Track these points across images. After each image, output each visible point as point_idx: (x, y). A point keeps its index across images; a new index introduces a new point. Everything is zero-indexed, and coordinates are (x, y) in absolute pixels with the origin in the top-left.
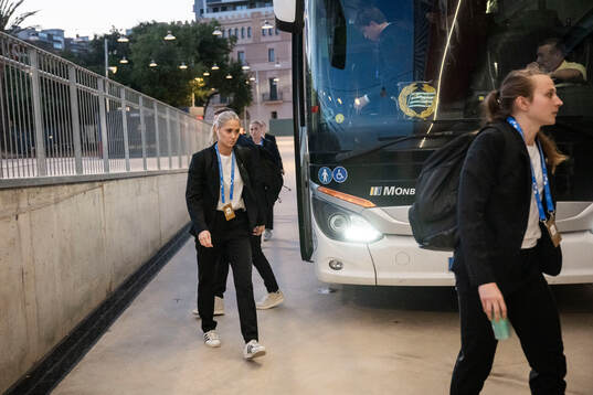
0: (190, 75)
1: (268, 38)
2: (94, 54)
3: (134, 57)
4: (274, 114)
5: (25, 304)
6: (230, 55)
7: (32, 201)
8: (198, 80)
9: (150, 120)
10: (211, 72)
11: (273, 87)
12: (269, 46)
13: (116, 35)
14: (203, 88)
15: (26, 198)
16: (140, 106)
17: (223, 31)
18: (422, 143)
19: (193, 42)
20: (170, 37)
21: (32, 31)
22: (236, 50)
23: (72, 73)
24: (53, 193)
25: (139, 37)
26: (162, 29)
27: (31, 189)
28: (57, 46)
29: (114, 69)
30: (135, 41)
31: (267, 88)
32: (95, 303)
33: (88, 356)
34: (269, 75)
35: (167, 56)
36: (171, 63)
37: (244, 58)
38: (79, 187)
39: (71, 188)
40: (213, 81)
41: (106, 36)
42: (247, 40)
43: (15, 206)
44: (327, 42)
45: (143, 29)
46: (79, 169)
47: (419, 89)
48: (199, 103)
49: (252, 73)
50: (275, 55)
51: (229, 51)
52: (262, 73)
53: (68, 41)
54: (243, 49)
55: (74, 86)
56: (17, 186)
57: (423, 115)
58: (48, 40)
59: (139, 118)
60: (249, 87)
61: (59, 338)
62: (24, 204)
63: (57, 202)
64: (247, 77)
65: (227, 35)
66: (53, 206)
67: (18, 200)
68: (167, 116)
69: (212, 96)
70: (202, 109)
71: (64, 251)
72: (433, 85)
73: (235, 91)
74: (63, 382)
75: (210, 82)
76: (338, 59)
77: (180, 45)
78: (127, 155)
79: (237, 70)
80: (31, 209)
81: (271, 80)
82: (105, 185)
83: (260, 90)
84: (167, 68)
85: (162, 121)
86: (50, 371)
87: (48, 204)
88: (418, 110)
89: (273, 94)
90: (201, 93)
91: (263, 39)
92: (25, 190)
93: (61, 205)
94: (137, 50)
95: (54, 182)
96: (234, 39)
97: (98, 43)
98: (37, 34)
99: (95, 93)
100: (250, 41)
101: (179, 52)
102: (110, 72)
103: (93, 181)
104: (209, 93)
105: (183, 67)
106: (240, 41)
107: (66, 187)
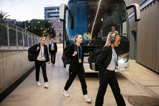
0: (43, 30)
1: (59, 24)
2: (23, 25)
3: (31, 26)
4: (60, 39)
5: (4, 76)
6: (52, 27)
7: (6, 54)
8: (45, 31)
9: (34, 39)
10: (48, 30)
11: (60, 34)
12: (60, 25)
13: (27, 21)
14: (46, 33)
15: (5, 54)
16: (32, 36)
17: (50, 22)
18: (88, 45)
19: (44, 23)
20: (39, 22)
21: (9, 19)
22: (53, 26)
23: (17, 28)
24: (11, 53)
25: (33, 22)
26: (38, 20)
27: (6, 52)
28: (14, 23)
29: (27, 28)
30: (31, 23)
31: (59, 34)
32: (20, 76)
33: (18, 87)
34: (59, 31)
35: (38, 26)
36: (39, 28)
37: (54, 27)
38: (17, 52)
39: (15, 52)
40: (48, 32)
41: (25, 21)
42: (55, 24)
43: (2, 55)
44: (70, 24)
45: (33, 20)
46: (18, 48)
47: (88, 34)
48: (45, 36)
49: (56, 31)
50: (61, 27)
51: (51, 26)
52: (58, 31)
53: (17, 22)
54: (54, 25)
55: (17, 31)
56: (3, 51)
57: (88, 39)
58: (13, 21)
59: (31, 39)
60: (55, 33)
61: (12, 83)
62: (4, 55)
63: (12, 55)
64: (55, 31)
65: (51, 23)
66: (11, 56)
67: (3, 54)
68: (37, 38)
69: (48, 35)
70: (45, 37)
71: (13, 65)
72: (90, 33)
73: (52, 34)
74: (12, 92)
75: (47, 32)
76: (72, 28)
77: (41, 24)
78: (28, 46)
79: (53, 30)
80: (6, 56)
81: (60, 32)
82: (23, 52)
83: (58, 34)
84: (38, 28)
85: (36, 39)
86: (10, 90)
87: (10, 55)
88: (87, 38)
89: (60, 35)
90: (45, 34)
91: (58, 24)
92: (5, 52)
93: (13, 56)
94: (32, 25)
95: (12, 50)
96: (53, 23)
97: (24, 23)
98: (10, 20)
99: (22, 32)
100: (56, 24)
101: (41, 25)
102: (26, 29)
103: (20, 51)
104: (47, 34)
105: (42, 28)
106: (54, 24)
107: (14, 52)
